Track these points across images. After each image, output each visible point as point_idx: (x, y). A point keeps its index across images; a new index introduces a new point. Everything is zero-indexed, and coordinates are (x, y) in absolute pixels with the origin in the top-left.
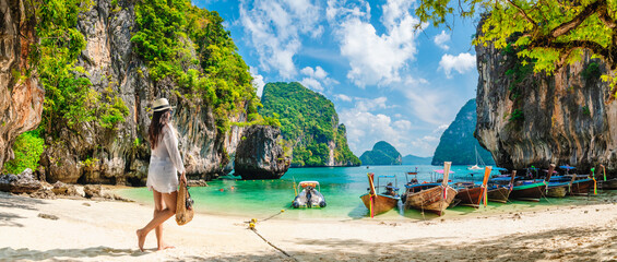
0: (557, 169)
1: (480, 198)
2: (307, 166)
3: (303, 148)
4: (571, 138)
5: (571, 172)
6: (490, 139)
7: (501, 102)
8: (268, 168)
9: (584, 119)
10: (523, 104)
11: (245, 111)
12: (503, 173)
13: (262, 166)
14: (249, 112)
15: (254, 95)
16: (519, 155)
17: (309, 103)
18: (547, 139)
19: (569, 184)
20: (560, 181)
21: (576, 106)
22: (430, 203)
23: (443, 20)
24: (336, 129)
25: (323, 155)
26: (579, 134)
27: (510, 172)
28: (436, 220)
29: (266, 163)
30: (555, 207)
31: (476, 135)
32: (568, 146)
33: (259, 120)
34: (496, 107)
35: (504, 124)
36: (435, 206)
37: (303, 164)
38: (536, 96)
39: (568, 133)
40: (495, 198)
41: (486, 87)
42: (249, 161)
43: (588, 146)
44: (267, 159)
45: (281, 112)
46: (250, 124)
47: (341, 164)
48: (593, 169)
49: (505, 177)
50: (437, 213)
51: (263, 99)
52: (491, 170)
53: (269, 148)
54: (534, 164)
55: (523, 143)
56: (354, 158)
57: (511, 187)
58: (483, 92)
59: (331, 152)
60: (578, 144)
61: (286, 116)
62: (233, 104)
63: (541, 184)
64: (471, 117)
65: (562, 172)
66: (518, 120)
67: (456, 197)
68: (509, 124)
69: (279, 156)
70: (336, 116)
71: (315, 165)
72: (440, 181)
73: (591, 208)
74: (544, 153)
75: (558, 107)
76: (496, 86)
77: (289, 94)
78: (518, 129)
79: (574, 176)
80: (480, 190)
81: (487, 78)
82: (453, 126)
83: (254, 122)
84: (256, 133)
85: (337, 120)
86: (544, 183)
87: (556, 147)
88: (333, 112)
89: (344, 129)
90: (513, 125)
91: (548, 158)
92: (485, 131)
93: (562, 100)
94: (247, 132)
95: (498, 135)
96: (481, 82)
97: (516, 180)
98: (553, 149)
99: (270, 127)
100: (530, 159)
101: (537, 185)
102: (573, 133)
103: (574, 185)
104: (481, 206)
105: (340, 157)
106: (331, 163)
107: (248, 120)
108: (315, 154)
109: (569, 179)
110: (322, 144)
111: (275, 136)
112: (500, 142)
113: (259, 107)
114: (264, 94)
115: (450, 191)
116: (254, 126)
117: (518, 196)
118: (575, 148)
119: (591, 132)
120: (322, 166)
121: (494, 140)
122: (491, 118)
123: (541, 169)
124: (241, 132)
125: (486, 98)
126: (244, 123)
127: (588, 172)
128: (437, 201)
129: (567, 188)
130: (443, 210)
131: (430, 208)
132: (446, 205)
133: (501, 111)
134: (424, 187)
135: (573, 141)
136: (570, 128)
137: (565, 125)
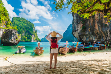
0: (96, 43)
1: (76, 50)
2: (26, 42)
3: (24, 36)
4: (101, 33)
5: (99, 44)
6: (76, 35)
7: (79, 24)
8: (13, 42)
9: (106, 27)
10: (86, 24)
11: (5, 24)
12: (81, 44)
13: (11, 42)
14: (7, 25)
15: (9, 20)
16: (85, 39)
17: (27, 24)
18: (93, 34)
19: (99, 47)
20: (96, 46)
21: (103, 23)
22: (62, 52)
23: (61, 9)
24: (34, 32)
25: (30, 39)
26: (104, 32)
27: (83, 43)
28: (64, 56)
29: (12, 41)
30: (95, 53)
31: (72, 34)
32: (100, 36)
33: (10, 27)
34: (78, 26)
35: (80, 30)
36: (64, 52)
37: (24, 41)
38: (90, 22)
39: (100, 32)
40: (79, 50)
41: (75, 21)
42: (6, 40)
43: (107, 36)
44: (13, 39)
45: (18, 26)
46: (7, 28)
47: (35, 41)
48: (105, 43)
49: (82, 45)
50: (64, 54)
51: (12, 21)
52: (78, 43)
53: (13, 36)
54: (90, 41)
55: (86, 36)
56: (39, 40)
57: (84, 47)
58: (74, 22)
59: (33, 38)
60: (104, 35)
61: (19, 27)
62: (1, 22)
63: (92, 47)
64: (71, 28)
65: (97, 43)
66: (84, 29)
67: (69, 50)
68: (82, 30)
69: (17, 38)
70: (34, 28)
71: (28, 42)
72: (65, 46)
73: (105, 53)
74: (93, 38)
75: (96, 24)
76: (77, 20)
77: (21, 21)
78: (84, 32)
79: (100, 44)
80: (75, 48)
81: (75, 18)
82: (66, 31)
83: (9, 28)
84: (9, 31)
85: (35, 29)
86: (92, 46)
87: (96, 36)
88: (33, 27)
89: (37, 32)
90: (83, 30)
91: (94, 39)
92: (75, 32)
93: (98, 22)
94: (6, 31)
95: (78, 33)
96: (74, 19)
97: (85, 46)
98: (95, 37)
99: (14, 30)
100: (88, 40)
101: (90, 47)
102: (102, 32)
103: (100, 47)
104: (76, 52)
105: (35, 39)
106: (33, 41)
107: (6, 27)
108: (28, 38)
109: (99, 45)
110: (30, 36)
111: (16, 33)
112: (79, 35)
113: (11, 24)
114: (12, 20)
115: (68, 48)
116: (8, 29)
117: (86, 50)
118: (103, 36)
119: (108, 31)
120: (30, 42)
121: (77, 35)
122: (76, 29)
123: (92, 43)
124: (4, 30)
125: (75, 23)
126: (5, 28)
127: (104, 43)
128: (64, 51)
129: (98, 48)
130: (66, 53)
131: (62, 53)
132: (67, 52)
133: (79, 27)
134: (61, 47)
135: (102, 34)
136: (101, 30)
137: (99, 29)
